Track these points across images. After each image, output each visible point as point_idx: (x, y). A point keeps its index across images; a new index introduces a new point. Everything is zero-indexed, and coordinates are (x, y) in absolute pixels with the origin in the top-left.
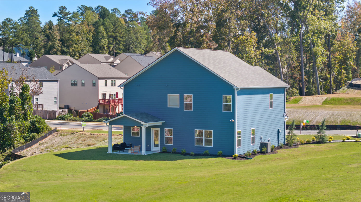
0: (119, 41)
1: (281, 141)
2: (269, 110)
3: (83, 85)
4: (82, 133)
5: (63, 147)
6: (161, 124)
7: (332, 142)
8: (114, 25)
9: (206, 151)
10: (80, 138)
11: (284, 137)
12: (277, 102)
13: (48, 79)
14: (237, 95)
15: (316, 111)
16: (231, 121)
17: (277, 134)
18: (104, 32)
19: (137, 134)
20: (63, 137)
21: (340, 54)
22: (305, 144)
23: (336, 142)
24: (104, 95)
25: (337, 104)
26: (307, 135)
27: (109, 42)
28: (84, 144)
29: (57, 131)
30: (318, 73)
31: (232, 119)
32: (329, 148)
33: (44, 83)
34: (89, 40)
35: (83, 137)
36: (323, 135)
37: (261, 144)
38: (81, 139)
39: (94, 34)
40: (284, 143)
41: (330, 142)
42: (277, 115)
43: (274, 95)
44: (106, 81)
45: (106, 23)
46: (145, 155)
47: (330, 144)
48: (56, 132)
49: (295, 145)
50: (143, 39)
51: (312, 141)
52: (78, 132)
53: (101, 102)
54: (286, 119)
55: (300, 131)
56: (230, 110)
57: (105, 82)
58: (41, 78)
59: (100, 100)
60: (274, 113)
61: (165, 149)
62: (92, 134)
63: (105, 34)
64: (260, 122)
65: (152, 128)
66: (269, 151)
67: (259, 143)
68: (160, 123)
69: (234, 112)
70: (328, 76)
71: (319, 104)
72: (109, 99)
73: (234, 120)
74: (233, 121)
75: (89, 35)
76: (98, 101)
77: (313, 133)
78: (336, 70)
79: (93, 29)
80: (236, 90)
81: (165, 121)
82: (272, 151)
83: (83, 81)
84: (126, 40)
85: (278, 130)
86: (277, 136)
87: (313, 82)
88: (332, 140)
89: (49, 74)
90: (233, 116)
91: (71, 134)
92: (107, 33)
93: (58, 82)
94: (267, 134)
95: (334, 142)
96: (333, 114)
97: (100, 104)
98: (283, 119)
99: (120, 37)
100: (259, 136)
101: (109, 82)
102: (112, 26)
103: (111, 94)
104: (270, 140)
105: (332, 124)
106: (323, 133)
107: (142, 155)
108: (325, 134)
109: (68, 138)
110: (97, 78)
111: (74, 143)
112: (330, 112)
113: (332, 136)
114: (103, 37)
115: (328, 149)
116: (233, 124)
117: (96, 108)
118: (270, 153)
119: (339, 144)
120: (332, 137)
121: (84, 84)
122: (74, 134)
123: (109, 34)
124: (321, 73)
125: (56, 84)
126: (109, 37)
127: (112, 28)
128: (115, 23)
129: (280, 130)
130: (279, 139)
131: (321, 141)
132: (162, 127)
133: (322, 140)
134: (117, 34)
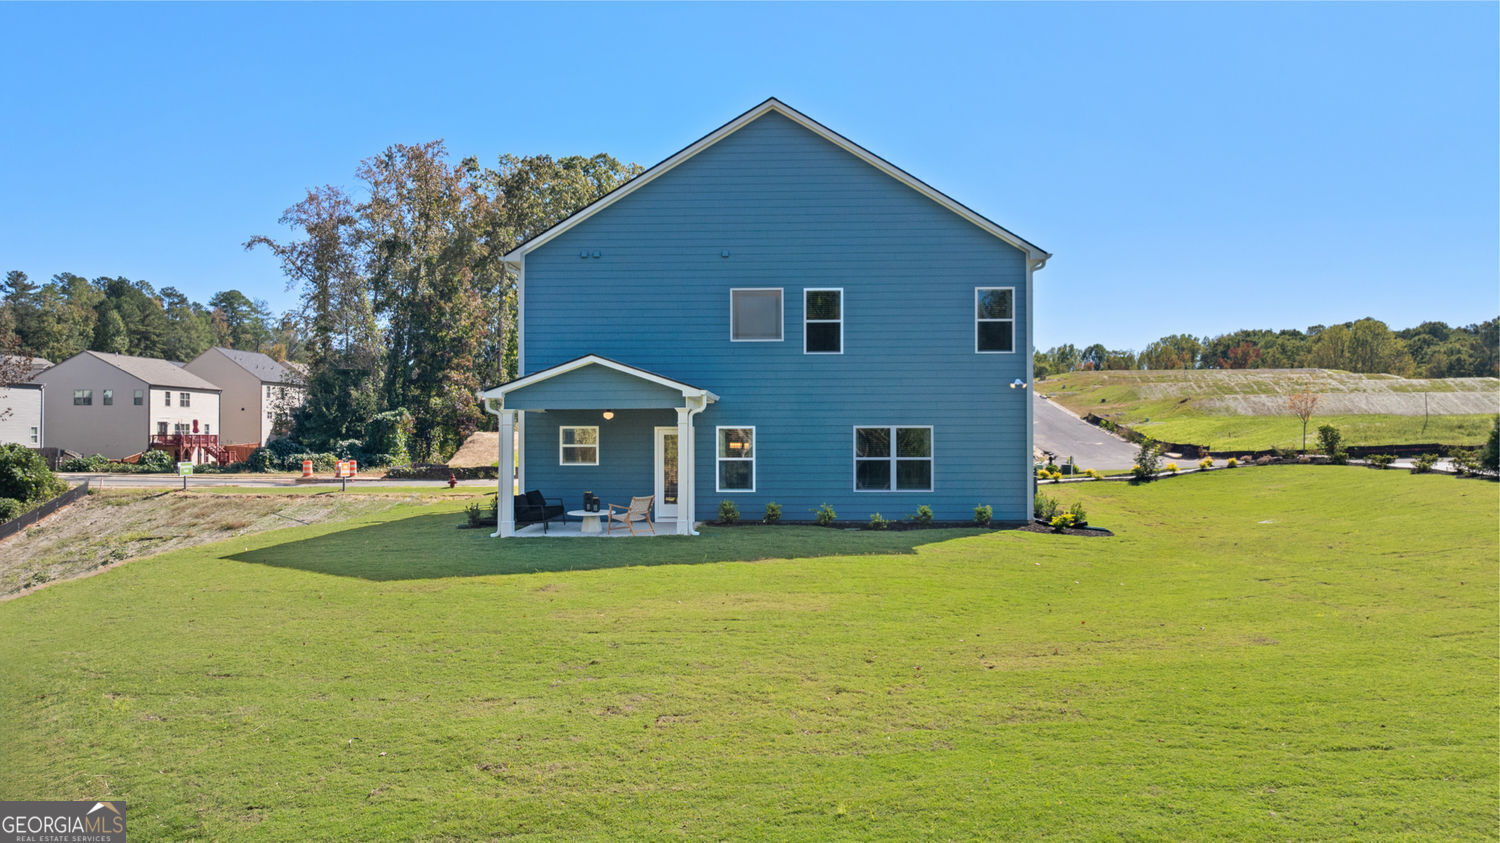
0: (154, 343)
3: (107, 401)
4: (181, 494)
5: (132, 540)
8: (142, 311)
10: (184, 507)
18: (120, 322)
20: (116, 508)
24: (164, 426)
27: (131, 341)
28: (207, 526)
29: (90, 493)
34: (87, 336)
35: (194, 505)
38: (188, 511)
39: (98, 326)
44: (168, 395)
45: (125, 306)
48: (88, 496)
50: (202, 340)
52: (167, 493)
53: (155, 441)
57: (166, 397)
59: (153, 435)
62: (218, 497)
63: (122, 325)
72: (174, 434)
75: (87, 326)
76: (149, 439)
79: (94, 316)
83: (109, 394)
84: (168, 341)
91: (145, 499)
92: (127, 324)
97: (153, 444)
99: (155, 334)
101: (175, 396)
102: (139, 313)
103: (179, 424)
109: (139, 512)
110: (148, 385)
111: (168, 525)
114: (118, 332)
121: (111, 399)
122: (157, 499)
123: (132, 326)
126: (131, 332)
127: (137, 316)
128: (145, 305)
134: (150, 329)
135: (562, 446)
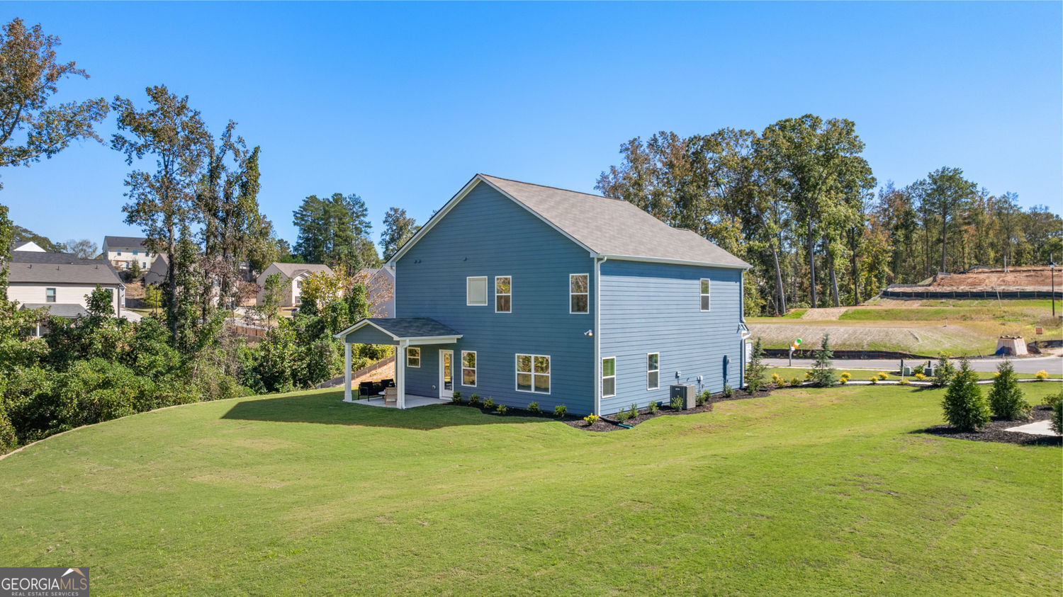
1: (733, 384)
2: (700, 314)
6: (455, 342)
7: (847, 385)
9: (533, 404)
11: (741, 374)
12: (721, 298)
14: (601, 274)
15: (825, 327)
16: (586, 334)
17: (722, 367)
21: (869, 256)
22: (787, 387)
23: (856, 384)
25: (863, 319)
26: (801, 369)
30: (837, 282)
31: (590, 331)
32: (838, 399)
36: (827, 368)
37: (673, 388)
40: (741, 384)
41: (843, 384)
42: (721, 325)
43: (711, 284)
47: (844, 388)
49: (764, 390)
51: (805, 381)
54: (745, 334)
55: (787, 361)
56: (584, 309)
60: (713, 322)
64: (673, 340)
65: (440, 351)
66: (691, 404)
67: (669, 387)
68: (452, 339)
69: (594, 315)
70: (853, 287)
71: (834, 319)
73: (593, 333)
74: (591, 334)
77: (807, 365)
78: (862, 279)
80: (598, 261)
81: (462, 336)
82: (700, 404)
85: (725, 357)
86: (722, 371)
87: (830, 294)
88: (848, 380)
90: (590, 322)
94: (694, 367)
95: (851, 385)
96: (855, 332)
98: (737, 335)
100: (672, 370)
104: (702, 379)
105: (852, 350)
106: (826, 366)
108: (832, 367)
112: (850, 329)
113: (848, 371)
115: (835, 402)
116: (591, 341)
118: (693, 411)
119: (863, 388)
120: (848, 374)
124: (842, 280)
129: (728, 359)
130: (727, 377)
131: (821, 382)
132: (456, 348)
133: (826, 380)
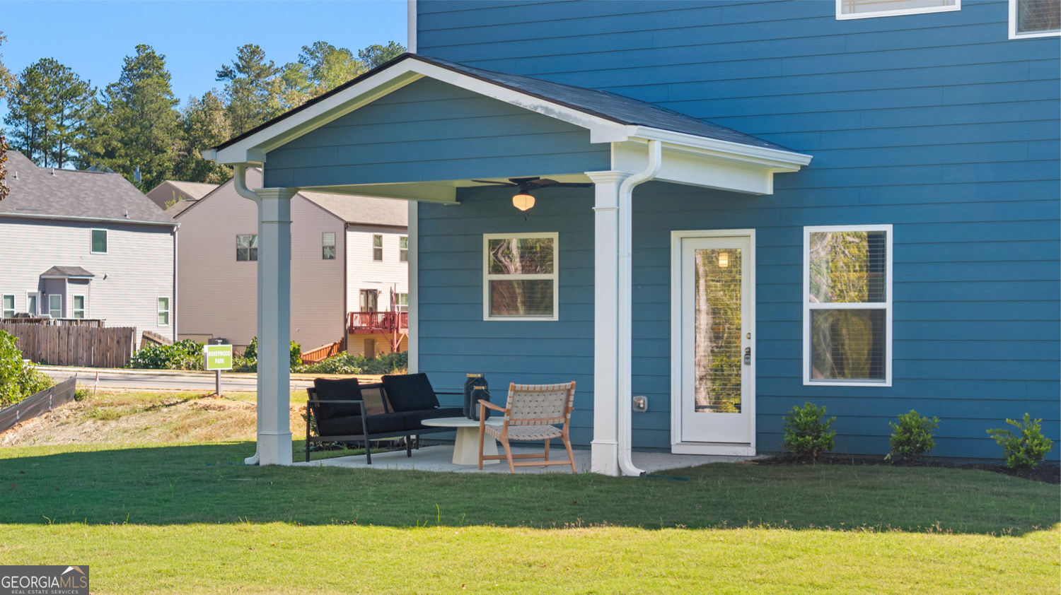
6: (767, 187)
13: (129, 219)
19: (536, 296)
24: (371, 295)
29: (78, 397)
33: (111, 234)
44: (378, 241)
46: (621, 480)
48: (74, 404)
52: (186, 401)
53: (357, 323)
57: (375, 244)
58: (99, 213)
59: (352, 314)
61: (816, 430)
72: (389, 310)
76: (346, 321)
81: (806, 159)
89: (137, 201)
91: (148, 410)
93: (173, 234)
97: (351, 330)
101: (392, 242)
103: (397, 295)
107: (601, 479)
110: (343, 224)
117: (335, 348)
122: (165, 410)
125: (163, 241)
135: (487, 277)
